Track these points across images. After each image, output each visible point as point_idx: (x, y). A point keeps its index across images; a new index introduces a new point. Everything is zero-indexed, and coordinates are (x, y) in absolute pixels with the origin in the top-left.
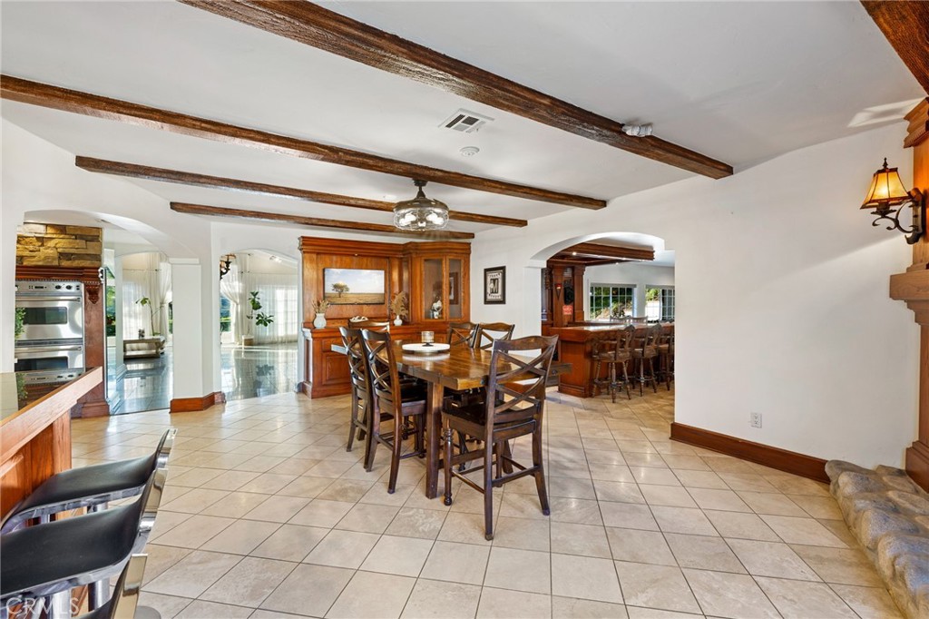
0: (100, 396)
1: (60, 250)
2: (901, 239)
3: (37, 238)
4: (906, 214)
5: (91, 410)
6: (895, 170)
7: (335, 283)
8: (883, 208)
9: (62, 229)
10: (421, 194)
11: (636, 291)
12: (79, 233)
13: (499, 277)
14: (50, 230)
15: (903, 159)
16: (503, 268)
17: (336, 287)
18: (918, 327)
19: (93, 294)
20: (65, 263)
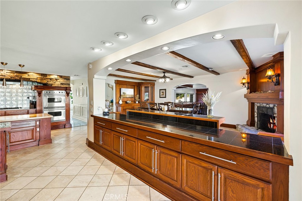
0: (69, 122)
1: (61, 82)
2: (246, 89)
3: (56, 79)
4: (246, 85)
5: (68, 126)
6: (245, 78)
7: (123, 92)
8: (244, 84)
9: (61, 77)
10: (164, 75)
11: (185, 95)
12: (65, 78)
13: (164, 91)
14: (58, 77)
15: (246, 76)
16: (166, 89)
17: (123, 93)
18: (248, 102)
19: (68, 94)
20: (62, 86)
